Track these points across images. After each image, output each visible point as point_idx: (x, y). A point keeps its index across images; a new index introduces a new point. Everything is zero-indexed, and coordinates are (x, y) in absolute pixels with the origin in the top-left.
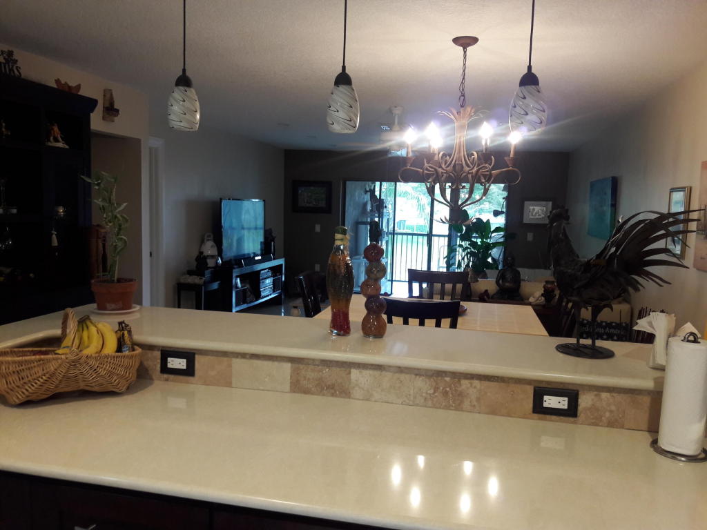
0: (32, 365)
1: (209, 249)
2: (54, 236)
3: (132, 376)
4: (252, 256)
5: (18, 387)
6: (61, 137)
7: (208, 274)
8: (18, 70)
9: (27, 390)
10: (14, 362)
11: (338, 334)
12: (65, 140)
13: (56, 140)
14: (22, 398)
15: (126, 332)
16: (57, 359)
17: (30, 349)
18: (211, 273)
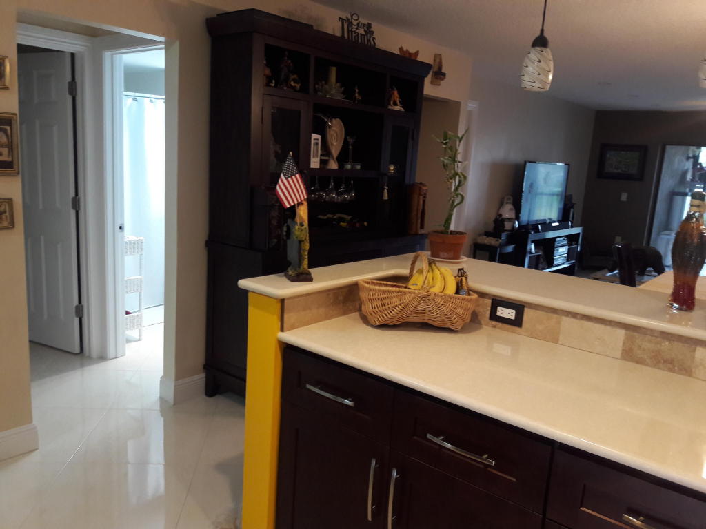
0: (393, 295)
1: (507, 212)
2: (386, 191)
3: (468, 317)
4: (548, 222)
5: (380, 311)
6: (400, 102)
7: (504, 236)
8: (374, 42)
9: (386, 315)
10: (380, 291)
11: (680, 309)
12: (403, 104)
13: (395, 104)
14: (382, 321)
15: (464, 278)
16: (411, 293)
17: (385, 283)
18: (508, 236)
